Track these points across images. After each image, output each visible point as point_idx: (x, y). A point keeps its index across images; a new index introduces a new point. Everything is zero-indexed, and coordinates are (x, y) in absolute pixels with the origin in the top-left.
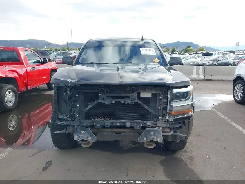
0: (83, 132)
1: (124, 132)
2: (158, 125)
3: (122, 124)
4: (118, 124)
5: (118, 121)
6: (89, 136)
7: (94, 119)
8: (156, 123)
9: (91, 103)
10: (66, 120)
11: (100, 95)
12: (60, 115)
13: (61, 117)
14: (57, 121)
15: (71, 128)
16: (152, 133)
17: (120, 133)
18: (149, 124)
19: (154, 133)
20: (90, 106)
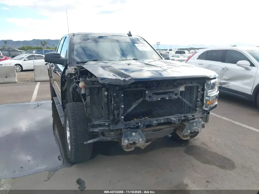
0: (134, 134)
1: (162, 129)
2: (195, 117)
3: (165, 121)
4: (162, 121)
5: (162, 118)
6: (140, 137)
7: (133, 120)
8: (193, 115)
9: (135, 102)
10: (104, 125)
11: (146, 92)
12: (94, 121)
13: (96, 123)
14: (91, 129)
15: (112, 133)
16: (195, 124)
17: (159, 130)
18: (190, 116)
19: (196, 124)
20: (134, 106)
